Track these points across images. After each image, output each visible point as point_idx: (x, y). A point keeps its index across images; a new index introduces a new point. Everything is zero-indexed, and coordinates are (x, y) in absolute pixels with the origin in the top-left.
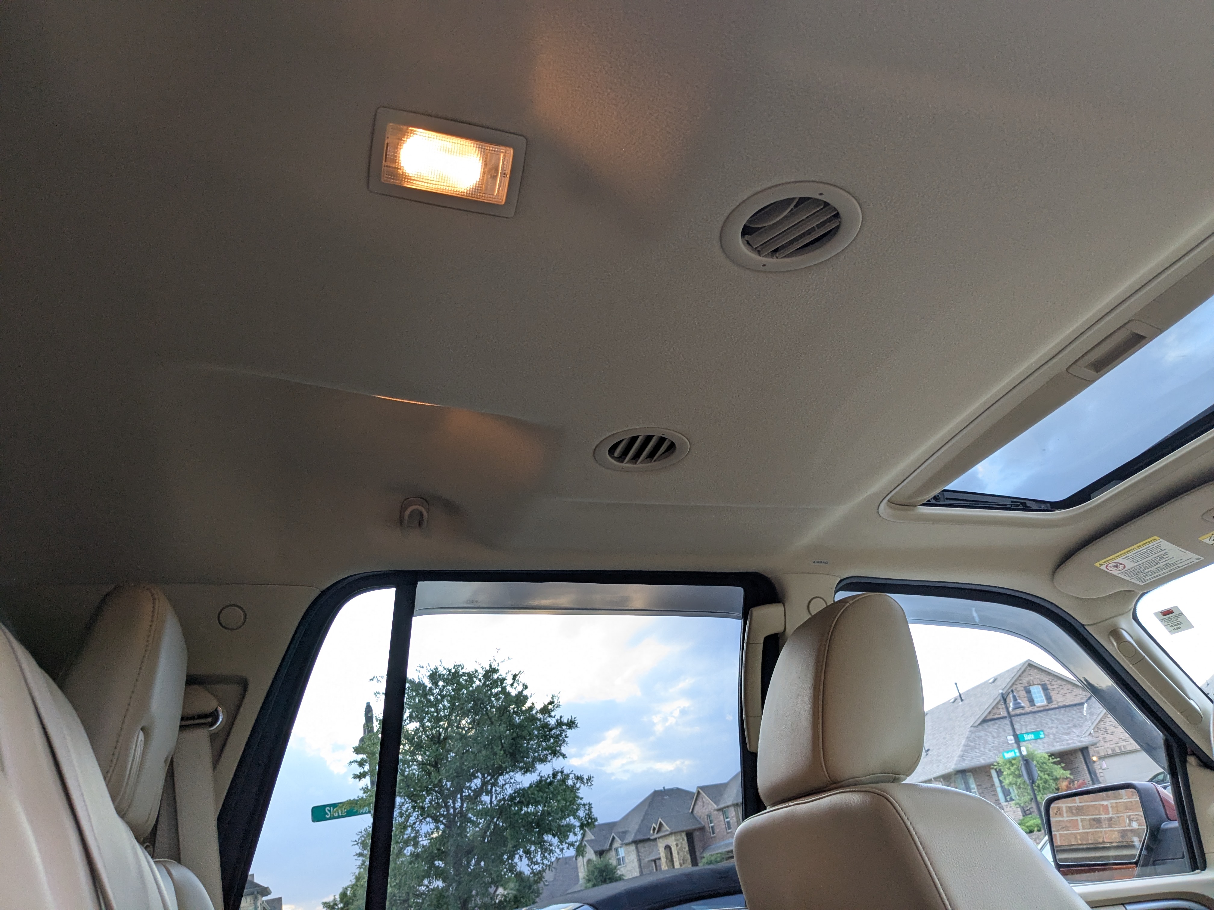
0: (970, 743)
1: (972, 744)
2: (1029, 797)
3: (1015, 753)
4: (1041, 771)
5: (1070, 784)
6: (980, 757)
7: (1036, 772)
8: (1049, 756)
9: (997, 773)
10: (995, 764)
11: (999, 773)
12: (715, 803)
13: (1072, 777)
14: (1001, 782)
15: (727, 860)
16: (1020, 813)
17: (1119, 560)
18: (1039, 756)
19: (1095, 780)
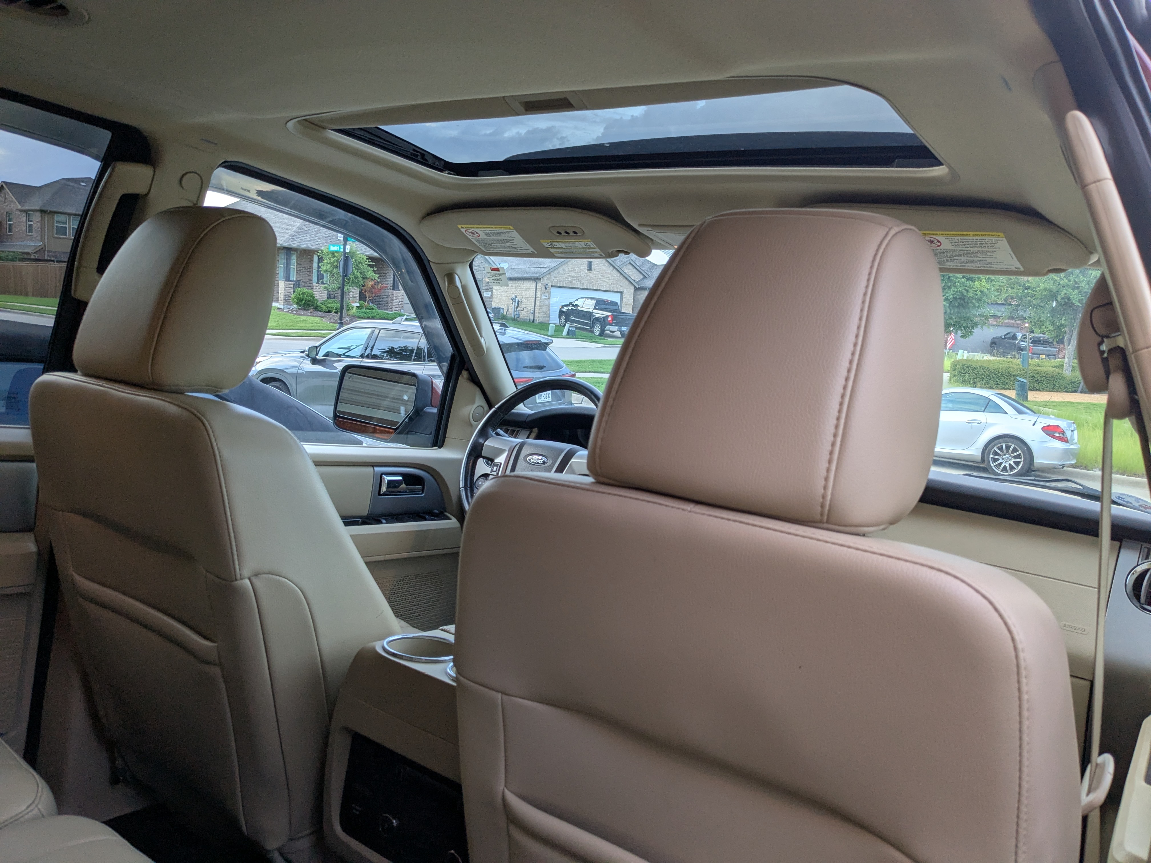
0: (304, 227)
1: (306, 229)
2: (338, 285)
3: (340, 248)
4: (356, 269)
5: (375, 284)
6: (309, 241)
7: (351, 268)
8: (367, 259)
9: (319, 259)
10: (320, 252)
11: (320, 260)
12: (19, 203)
13: (379, 280)
14: (319, 267)
15: (19, 261)
16: (326, 295)
17: (478, 231)
18: (359, 256)
19: (395, 287)
